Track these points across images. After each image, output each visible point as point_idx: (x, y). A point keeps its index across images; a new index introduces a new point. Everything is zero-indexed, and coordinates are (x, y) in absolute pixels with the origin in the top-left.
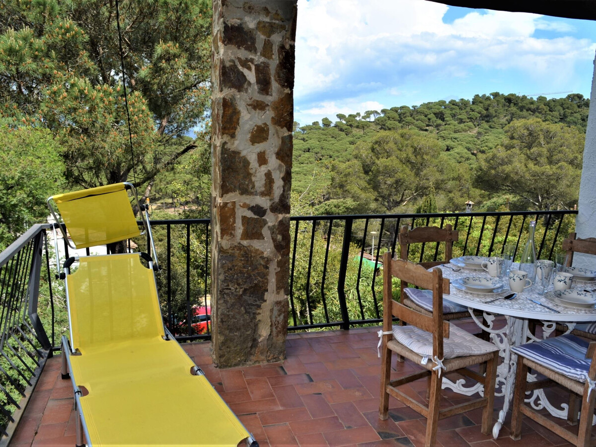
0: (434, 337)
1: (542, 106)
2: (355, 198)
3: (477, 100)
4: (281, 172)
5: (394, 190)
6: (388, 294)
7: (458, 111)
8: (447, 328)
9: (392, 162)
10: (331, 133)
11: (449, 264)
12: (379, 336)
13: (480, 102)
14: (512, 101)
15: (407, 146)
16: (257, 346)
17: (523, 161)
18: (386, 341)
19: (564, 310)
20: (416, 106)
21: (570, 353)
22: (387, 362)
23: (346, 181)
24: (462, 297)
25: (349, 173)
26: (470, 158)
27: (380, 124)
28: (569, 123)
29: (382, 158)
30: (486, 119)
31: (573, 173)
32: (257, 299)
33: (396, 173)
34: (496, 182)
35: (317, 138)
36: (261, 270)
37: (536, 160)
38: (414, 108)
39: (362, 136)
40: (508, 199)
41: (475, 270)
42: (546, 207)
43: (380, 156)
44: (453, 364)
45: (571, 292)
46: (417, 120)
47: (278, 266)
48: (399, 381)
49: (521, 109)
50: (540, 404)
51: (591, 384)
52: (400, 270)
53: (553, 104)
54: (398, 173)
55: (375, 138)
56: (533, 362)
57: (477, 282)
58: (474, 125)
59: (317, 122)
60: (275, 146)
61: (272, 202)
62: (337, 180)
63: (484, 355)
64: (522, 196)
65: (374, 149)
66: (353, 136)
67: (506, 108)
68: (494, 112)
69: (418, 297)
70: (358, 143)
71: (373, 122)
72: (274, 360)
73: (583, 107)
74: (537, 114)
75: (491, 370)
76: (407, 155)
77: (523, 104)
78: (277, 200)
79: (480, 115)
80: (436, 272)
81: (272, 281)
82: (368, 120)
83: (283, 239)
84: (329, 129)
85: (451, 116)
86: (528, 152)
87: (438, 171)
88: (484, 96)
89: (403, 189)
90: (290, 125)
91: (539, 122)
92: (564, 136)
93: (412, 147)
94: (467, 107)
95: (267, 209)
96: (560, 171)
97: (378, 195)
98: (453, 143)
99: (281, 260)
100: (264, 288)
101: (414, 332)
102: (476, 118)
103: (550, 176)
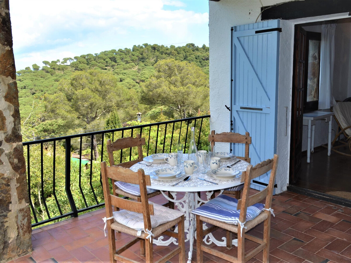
0: (144, 216)
1: (173, 51)
2: (64, 118)
3: (135, 48)
4: (10, 111)
5: (89, 110)
6: (107, 191)
7: (124, 56)
8: (152, 208)
9: (86, 92)
10: (40, 74)
11: (143, 162)
12: (104, 222)
13: (137, 50)
14: (156, 49)
15: (95, 80)
16: (8, 246)
17: (167, 85)
18: (110, 224)
19: (220, 181)
20: (97, 54)
21: (225, 207)
22: (112, 239)
23: (56, 107)
24: (157, 184)
25: (57, 101)
26: (135, 85)
27: (74, 66)
28: (189, 60)
29: (79, 89)
30: (142, 60)
31: (195, 90)
32: (3, 211)
33: (90, 99)
34: (154, 99)
35: (30, 79)
36: (3, 188)
37: (175, 84)
38: (96, 55)
39: (63, 76)
40: (162, 109)
41: (160, 163)
42: (183, 111)
43: (78, 88)
44: (158, 231)
45: (221, 169)
46: (99, 63)
47: (17, 183)
48: (122, 249)
49: (162, 53)
50: (210, 241)
51: (242, 225)
52: (114, 174)
53: (179, 49)
54: (91, 99)
55: (72, 77)
56: (206, 217)
57: (165, 172)
58: (135, 64)
59: (29, 67)
60: (3, 91)
61: (6, 135)
62: (49, 107)
63: (176, 220)
64: (169, 106)
65: (73, 84)
66: (57, 76)
67: (153, 53)
68: (146, 56)
69: (125, 187)
70: (61, 80)
71: (69, 65)
72: (24, 254)
73: (195, 51)
74: (171, 56)
75: (181, 228)
76: (96, 86)
77: (163, 50)
78: (10, 132)
79: (138, 58)
80: (140, 172)
81: (14, 195)
82: (65, 64)
83: (19, 162)
84: (39, 72)
85: (120, 60)
86: (170, 80)
87: (117, 95)
88: (139, 46)
89: (96, 109)
90: (13, 74)
91: (173, 61)
92: (188, 69)
93: (98, 81)
94: (129, 53)
95: (2, 141)
96: (188, 89)
97: (79, 114)
98: (124, 77)
99: (19, 178)
100: (8, 201)
101: (128, 213)
102: (136, 60)
103: (184, 93)
